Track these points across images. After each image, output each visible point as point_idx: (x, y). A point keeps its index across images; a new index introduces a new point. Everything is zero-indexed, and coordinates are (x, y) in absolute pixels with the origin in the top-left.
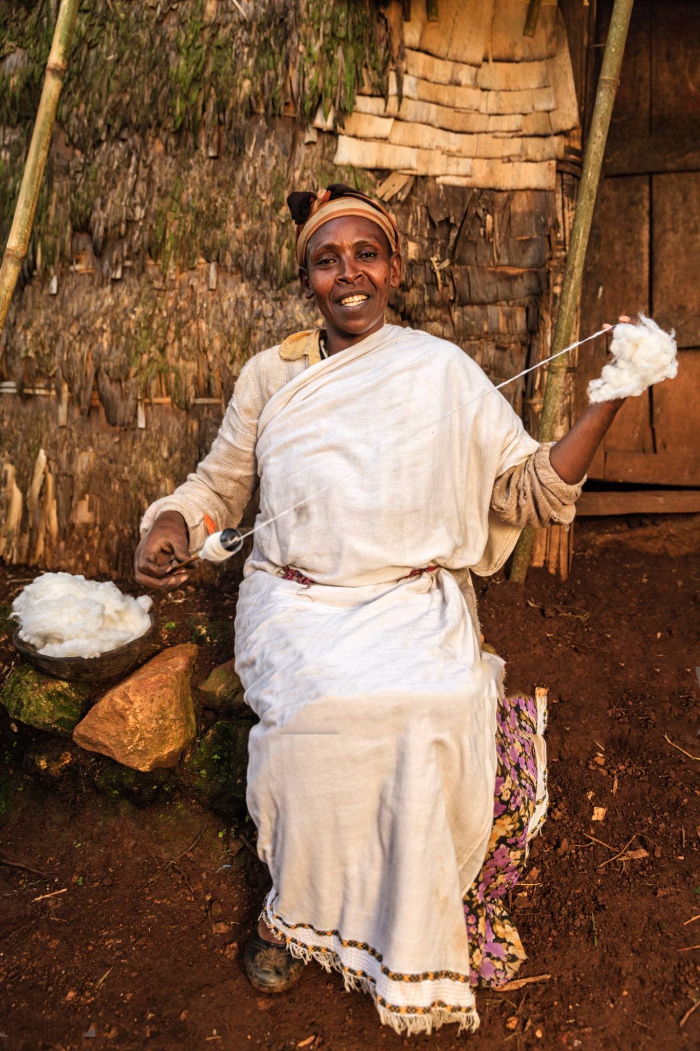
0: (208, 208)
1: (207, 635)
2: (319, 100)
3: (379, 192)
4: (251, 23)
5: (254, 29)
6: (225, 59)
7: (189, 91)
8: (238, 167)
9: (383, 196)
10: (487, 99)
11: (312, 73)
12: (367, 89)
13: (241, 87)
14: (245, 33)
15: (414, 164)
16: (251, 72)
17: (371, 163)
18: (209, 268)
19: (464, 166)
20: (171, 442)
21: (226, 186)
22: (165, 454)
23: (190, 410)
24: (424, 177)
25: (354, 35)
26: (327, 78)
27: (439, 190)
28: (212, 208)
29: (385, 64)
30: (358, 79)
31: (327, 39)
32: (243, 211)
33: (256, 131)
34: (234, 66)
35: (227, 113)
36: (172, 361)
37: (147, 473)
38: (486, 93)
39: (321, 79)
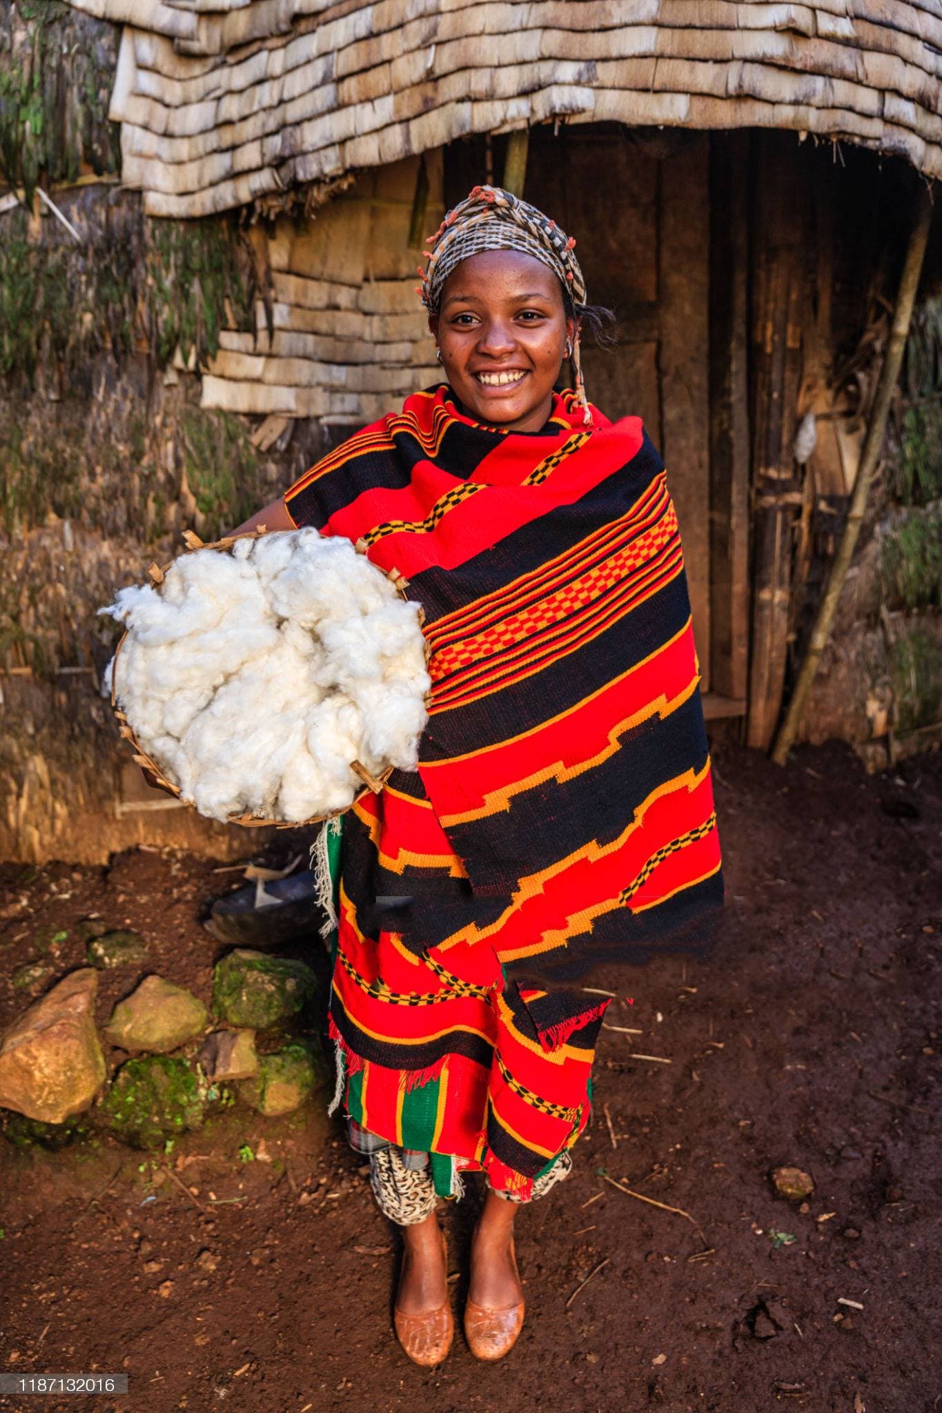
0: (55, 459)
1: (106, 955)
2: (175, 338)
3: (255, 439)
4: (86, 247)
5: (91, 253)
6: (59, 290)
7: (17, 327)
8: (87, 412)
9: (260, 444)
10: (371, 324)
11: (166, 313)
12: (232, 324)
13: (81, 321)
14: (81, 259)
15: (293, 406)
16: (91, 304)
17: (243, 406)
18: (62, 525)
19: (350, 402)
20: (36, 717)
21: (74, 435)
22: (31, 730)
23: (56, 682)
24: (307, 419)
25: (211, 264)
26: (184, 316)
27: (322, 433)
28: (60, 459)
29: (251, 297)
30: (221, 315)
31: (180, 271)
32: (98, 463)
33: (104, 370)
34: (70, 297)
35: (68, 350)
36: (29, 630)
37: (11, 752)
38: (368, 319)
39: (176, 317)
